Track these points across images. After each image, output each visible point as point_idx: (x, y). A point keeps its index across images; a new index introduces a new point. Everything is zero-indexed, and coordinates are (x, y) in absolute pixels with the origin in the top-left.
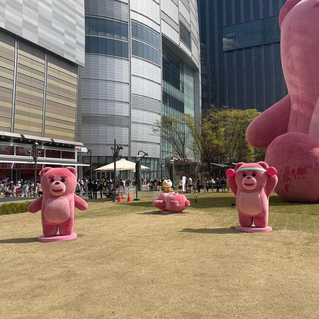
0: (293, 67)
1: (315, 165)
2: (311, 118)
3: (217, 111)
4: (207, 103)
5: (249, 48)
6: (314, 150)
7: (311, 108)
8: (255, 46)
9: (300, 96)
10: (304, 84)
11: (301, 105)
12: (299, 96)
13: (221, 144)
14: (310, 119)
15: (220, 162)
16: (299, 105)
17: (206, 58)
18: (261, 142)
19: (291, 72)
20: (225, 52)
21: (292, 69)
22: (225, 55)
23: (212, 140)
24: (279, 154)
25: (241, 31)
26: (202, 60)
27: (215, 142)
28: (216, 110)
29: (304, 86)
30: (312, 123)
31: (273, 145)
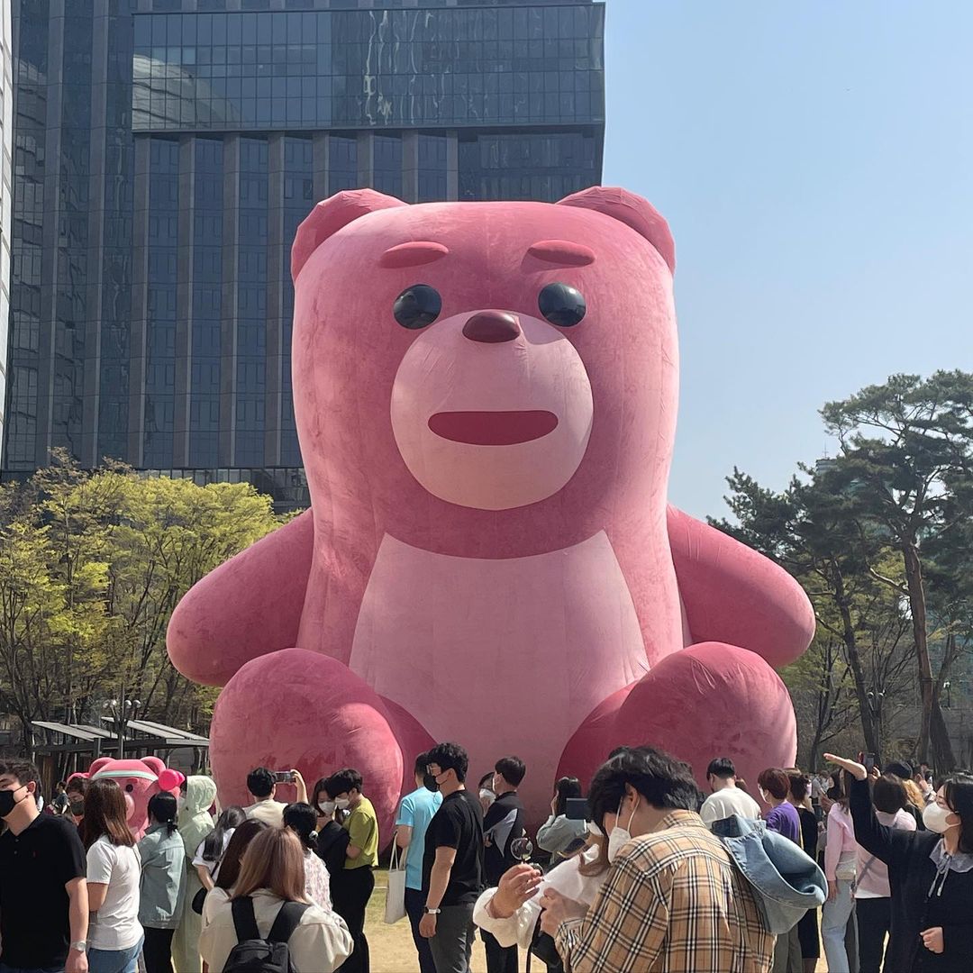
0: (319, 433)
1: (344, 753)
2: (360, 601)
3: (81, 477)
4: (33, 373)
5: (264, 136)
6: (343, 709)
7: (361, 571)
8: (288, 134)
9: (336, 525)
10: (346, 491)
11: (337, 554)
12: (333, 524)
13: (87, 632)
14: (357, 603)
15: (79, 717)
16: (333, 554)
17: (41, 142)
18: (215, 663)
19: (314, 445)
20: (140, 135)
21: (317, 436)
22: (144, 149)
23: (47, 615)
24: (249, 718)
25: (224, 49)
26: (18, 148)
27: (63, 622)
28: (75, 473)
29: (348, 497)
30: (361, 618)
31: (233, 687)
